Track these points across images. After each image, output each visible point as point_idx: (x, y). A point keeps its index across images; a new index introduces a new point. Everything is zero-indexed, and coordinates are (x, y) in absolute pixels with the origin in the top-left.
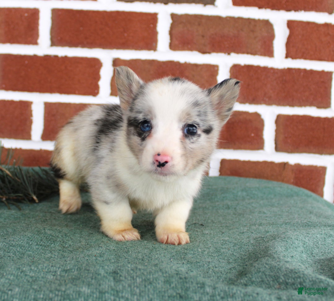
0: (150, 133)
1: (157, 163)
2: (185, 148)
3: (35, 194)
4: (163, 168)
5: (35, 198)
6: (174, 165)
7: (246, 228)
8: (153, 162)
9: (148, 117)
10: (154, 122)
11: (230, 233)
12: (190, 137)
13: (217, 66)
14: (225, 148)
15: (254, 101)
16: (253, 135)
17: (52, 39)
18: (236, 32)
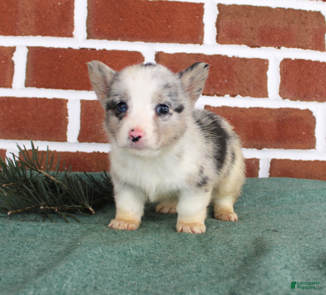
0: (126, 112)
1: (132, 138)
2: (158, 125)
3: (90, 205)
4: (137, 143)
5: (91, 209)
6: (147, 140)
7: (321, 234)
8: (129, 137)
9: (124, 99)
10: (129, 104)
11: (307, 239)
12: (162, 116)
13: (267, 61)
14: (275, 148)
15: (305, 98)
16: (304, 133)
17: (88, 31)
18: (286, 24)
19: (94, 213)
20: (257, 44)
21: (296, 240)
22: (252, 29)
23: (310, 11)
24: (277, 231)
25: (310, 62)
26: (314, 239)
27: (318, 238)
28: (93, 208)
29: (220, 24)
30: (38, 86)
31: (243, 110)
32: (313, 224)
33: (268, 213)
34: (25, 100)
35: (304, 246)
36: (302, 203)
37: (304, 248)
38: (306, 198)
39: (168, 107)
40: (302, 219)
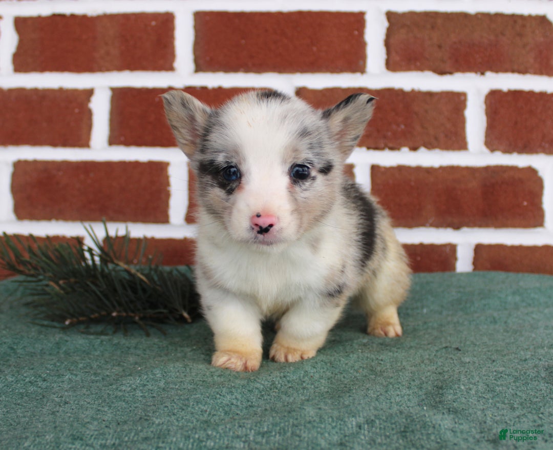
0: (240, 183)
3: (185, 308)
5: (186, 315)
7: (529, 353)
8: (251, 227)
11: (505, 361)
12: (301, 183)
13: (464, 95)
14: (480, 226)
15: (526, 148)
16: (525, 203)
17: (196, 61)
18: (492, 37)
19: (190, 320)
20: (448, 69)
21: (487, 362)
22: (440, 47)
23: (530, 17)
24: (460, 350)
25: (531, 93)
26: (516, 361)
27: (523, 359)
28: (189, 314)
29: (392, 41)
30: (128, 143)
31: (429, 171)
32: (522, 339)
33: (458, 322)
34: (108, 166)
35: (495, 371)
36: (517, 307)
37: (495, 373)
38: (523, 301)
39: (308, 168)
40: (508, 332)
